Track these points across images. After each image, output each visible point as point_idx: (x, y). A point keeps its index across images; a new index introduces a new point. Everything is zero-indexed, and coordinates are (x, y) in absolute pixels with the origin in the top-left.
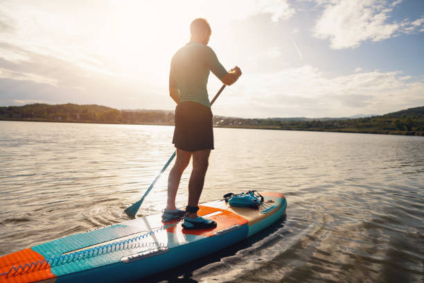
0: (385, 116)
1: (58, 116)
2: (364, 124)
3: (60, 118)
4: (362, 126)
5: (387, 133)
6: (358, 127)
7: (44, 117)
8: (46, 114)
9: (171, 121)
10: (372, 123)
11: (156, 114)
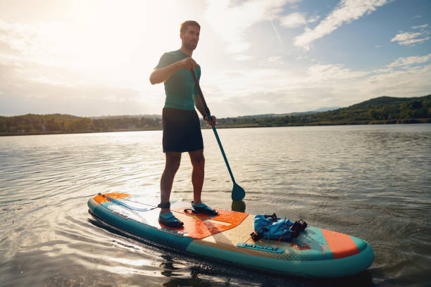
0: (350, 108)
1: (20, 129)
2: (335, 116)
3: (23, 131)
4: (335, 119)
5: (367, 124)
6: (332, 120)
7: (4, 131)
8: (5, 127)
9: (146, 126)
10: (342, 115)
11: (127, 119)
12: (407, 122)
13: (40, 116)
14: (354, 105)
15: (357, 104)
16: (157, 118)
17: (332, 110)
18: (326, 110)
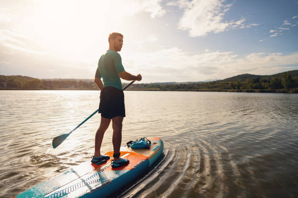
0: (224, 80)
4: (212, 87)
5: (226, 91)
6: (209, 87)
9: (82, 87)
10: (217, 85)
11: (70, 81)
12: (248, 91)
13: (5, 76)
14: (227, 79)
15: (229, 78)
16: (91, 82)
17: (212, 81)
18: (208, 81)
